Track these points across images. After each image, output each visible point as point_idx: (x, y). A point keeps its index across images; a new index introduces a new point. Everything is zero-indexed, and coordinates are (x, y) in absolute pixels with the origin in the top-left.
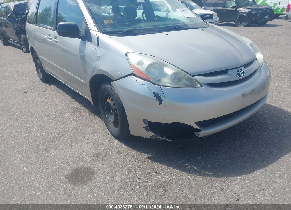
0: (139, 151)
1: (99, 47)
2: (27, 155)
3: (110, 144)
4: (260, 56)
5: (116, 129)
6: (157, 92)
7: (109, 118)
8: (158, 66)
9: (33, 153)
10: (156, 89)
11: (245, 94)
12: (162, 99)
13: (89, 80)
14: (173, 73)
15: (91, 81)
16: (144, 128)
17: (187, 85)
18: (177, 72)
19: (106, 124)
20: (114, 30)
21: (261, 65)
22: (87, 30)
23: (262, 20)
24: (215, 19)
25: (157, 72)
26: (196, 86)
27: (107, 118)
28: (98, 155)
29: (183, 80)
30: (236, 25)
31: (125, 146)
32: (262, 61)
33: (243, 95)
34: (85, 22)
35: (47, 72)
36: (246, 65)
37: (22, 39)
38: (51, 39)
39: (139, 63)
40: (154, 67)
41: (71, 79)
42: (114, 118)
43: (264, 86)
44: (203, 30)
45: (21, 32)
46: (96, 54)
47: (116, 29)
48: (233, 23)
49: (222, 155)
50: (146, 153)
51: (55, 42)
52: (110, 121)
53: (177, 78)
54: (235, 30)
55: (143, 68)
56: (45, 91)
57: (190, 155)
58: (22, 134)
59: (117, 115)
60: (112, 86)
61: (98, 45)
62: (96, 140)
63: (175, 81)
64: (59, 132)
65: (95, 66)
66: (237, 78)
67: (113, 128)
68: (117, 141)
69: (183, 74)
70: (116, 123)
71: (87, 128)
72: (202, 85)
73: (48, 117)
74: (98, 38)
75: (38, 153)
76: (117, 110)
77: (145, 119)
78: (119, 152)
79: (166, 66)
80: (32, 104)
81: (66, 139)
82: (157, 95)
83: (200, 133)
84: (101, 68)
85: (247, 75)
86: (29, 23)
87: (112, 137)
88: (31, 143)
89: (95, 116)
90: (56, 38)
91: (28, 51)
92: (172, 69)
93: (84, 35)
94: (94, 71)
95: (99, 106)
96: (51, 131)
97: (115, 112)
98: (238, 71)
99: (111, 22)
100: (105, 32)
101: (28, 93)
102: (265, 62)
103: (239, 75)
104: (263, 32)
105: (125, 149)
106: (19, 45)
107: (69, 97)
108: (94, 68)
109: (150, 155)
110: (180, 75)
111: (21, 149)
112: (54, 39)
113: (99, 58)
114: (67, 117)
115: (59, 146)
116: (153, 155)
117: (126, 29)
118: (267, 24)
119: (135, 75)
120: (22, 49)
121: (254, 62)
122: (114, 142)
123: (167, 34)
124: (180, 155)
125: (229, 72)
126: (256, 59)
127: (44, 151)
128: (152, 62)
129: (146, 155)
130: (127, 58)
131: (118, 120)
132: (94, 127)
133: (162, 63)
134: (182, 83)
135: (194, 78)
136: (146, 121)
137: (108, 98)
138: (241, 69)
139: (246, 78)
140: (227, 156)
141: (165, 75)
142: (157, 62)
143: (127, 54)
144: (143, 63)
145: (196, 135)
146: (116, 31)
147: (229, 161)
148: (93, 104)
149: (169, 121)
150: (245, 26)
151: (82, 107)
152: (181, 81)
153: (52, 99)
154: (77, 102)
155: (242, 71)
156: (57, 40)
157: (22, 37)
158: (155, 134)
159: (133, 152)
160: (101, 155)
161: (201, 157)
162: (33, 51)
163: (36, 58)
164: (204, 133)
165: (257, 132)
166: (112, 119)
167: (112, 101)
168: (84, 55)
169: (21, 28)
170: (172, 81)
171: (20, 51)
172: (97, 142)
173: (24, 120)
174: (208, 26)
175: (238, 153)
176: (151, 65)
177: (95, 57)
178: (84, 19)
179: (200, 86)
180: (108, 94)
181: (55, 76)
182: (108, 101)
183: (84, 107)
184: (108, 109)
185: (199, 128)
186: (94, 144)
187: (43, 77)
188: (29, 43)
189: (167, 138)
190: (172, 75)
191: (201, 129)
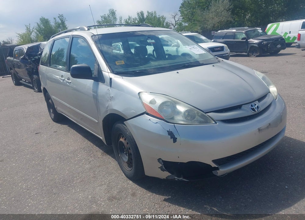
0: (155, 193)
1: (112, 88)
2: (39, 200)
3: (124, 186)
4: (273, 89)
5: (130, 169)
6: (171, 130)
7: (123, 158)
8: (170, 104)
9: (45, 198)
10: (169, 127)
11: (261, 128)
12: (176, 137)
13: (102, 120)
14: (186, 111)
15: (104, 121)
16: (159, 168)
17: (201, 122)
18: (190, 110)
19: (120, 164)
20: (126, 71)
21: (275, 98)
22: (100, 71)
23: (274, 49)
24: (226, 50)
25: (170, 110)
26: (210, 123)
27: (120, 158)
28: (112, 198)
29: (196, 117)
30: (248, 56)
31: (140, 187)
32: (276, 94)
33: (259, 130)
34: (97, 64)
35: (58, 112)
36: (260, 99)
37: (34, 79)
38: (64, 80)
39: (151, 102)
40: (166, 105)
41: (83, 118)
42: (127, 157)
43: (281, 119)
44: (213, 66)
45: (34, 72)
46: (109, 94)
47: (127, 69)
48: (245, 54)
49: (243, 194)
50: (163, 195)
51: (68, 83)
52: (124, 161)
53: (189, 115)
54: (247, 60)
55: (155, 107)
56: (57, 131)
57: (209, 195)
58: (33, 177)
59: (131, 154)
60: (126, 125)
61: (111, 86)
62: (110, 182)
63: (188, 118)
64: (71, 174)
65: (108, 106)
66: (251, 113)
67: (128, 169)
68: (131, 182)
69: (197, 111)
70: (130, 163)
71: (100, 169)
72: (216, 121)
73: (60, 158)
74: (111, 79)
75: (50, 197)
76: (130, 150)
77: (160, 159)
78: (134, 195)
79: (178, 104)
80: (43, 145)
81: (78, 181)
82: (171, 134)
83: (218, 171)
84: (114, 108)
85: (261, 109)
86: (42, 65)
87: (126, 178)
88: (43, 187)
89: (108, 156)
90: (69, 79)
91: (40, 91)
92: (185, 107)
93: (97, 76)
94: (107, 111)
95: (112, 146)
96: (63, 174)
97: (128, 151)
98: (252, 106)
99: (123, 62)
100: (117, 73)
101: (39, 134)
102: (279, 94)
103: (253, 110)
104: (276, 62)
105: (140, 191)
106: (31, 85)
107: (81, 136)
108: (107, 108)
109: (167, 197)
110: (193, 112)
111: (32, 194)
112: (66, 80)
113: (112, 98)
114: (79, 157)
115: (71, 189)
116: (170, 197)
117: (137, 69)
118: (280, 52)
119: (148, 114)
120: (34, 89)
121: (268, 95)
122: (128, 184)
123: (178, 73)
124: (199, 196)
125: (243, 107)
126: (270, 92)
127: (56, 195)
128: (164, 101)
129: (163, 198)
130: (140, 98)
131: (132, 160)
132: (108, 168)
133: (174, 101)
134: (196, 120)
135: (207, 115)
136: (161, 161)
137: (122, 137)
138: (254, 104)
139: (261, 112)
140: (249, 195)
141: (179, 113)
142: (169, 100)
143: (139, 93)
144: (156, 102)
145: (214, 173)
146: (128, 72)
147: (251, 200)
148: (105, 143)
149: (185, 160)
150: (257, 56)
151: (95, 146)
152: (194, 118)
153: (64, 140)
154: (89, 142)
155: (256, 105)
156: (70, 81)
157: (35, 78)
158: (171, 174)
159: (149, 194)
160: (115, 198)
161: (221, 197)
162: (45, 92)
163: (48, 98)
164: (222, 171)
165: (279, 168)
166: (126, 158)
167: (125, 140)
168: (97, 95)
169: (33, 69)
170: (186, 118)
171: (32, 90)
172: (110, 184)
173: (35, 163)
174: (219, 62)
175: (260, 192)
176: (163, 104)
177: (108, 98)
178: (96, 61)
179: (214, 122)
180: (121, 133)
181: (67, 116)
182: (122, 140)
183: (97, 146)
184: (121, 148)
185: (216, 166)
186: (108, 186)
187: (54, 117)
188: (42, 84)
189: (184, 178)
190: (185, 112)
191: (219, 167)
